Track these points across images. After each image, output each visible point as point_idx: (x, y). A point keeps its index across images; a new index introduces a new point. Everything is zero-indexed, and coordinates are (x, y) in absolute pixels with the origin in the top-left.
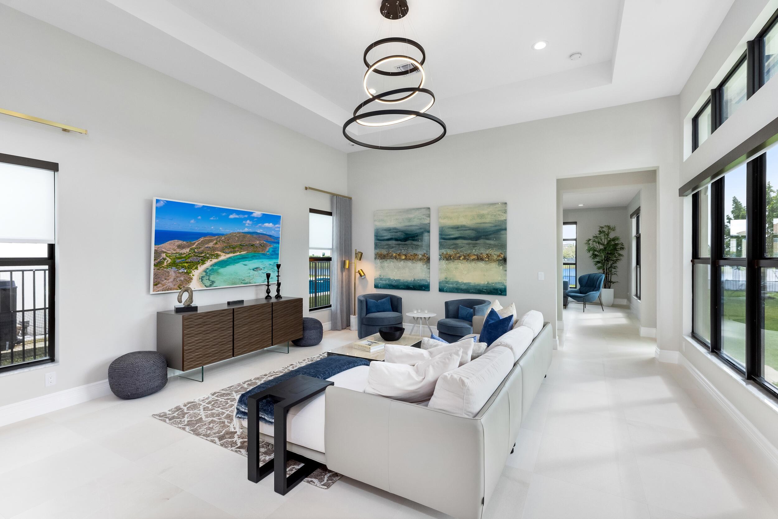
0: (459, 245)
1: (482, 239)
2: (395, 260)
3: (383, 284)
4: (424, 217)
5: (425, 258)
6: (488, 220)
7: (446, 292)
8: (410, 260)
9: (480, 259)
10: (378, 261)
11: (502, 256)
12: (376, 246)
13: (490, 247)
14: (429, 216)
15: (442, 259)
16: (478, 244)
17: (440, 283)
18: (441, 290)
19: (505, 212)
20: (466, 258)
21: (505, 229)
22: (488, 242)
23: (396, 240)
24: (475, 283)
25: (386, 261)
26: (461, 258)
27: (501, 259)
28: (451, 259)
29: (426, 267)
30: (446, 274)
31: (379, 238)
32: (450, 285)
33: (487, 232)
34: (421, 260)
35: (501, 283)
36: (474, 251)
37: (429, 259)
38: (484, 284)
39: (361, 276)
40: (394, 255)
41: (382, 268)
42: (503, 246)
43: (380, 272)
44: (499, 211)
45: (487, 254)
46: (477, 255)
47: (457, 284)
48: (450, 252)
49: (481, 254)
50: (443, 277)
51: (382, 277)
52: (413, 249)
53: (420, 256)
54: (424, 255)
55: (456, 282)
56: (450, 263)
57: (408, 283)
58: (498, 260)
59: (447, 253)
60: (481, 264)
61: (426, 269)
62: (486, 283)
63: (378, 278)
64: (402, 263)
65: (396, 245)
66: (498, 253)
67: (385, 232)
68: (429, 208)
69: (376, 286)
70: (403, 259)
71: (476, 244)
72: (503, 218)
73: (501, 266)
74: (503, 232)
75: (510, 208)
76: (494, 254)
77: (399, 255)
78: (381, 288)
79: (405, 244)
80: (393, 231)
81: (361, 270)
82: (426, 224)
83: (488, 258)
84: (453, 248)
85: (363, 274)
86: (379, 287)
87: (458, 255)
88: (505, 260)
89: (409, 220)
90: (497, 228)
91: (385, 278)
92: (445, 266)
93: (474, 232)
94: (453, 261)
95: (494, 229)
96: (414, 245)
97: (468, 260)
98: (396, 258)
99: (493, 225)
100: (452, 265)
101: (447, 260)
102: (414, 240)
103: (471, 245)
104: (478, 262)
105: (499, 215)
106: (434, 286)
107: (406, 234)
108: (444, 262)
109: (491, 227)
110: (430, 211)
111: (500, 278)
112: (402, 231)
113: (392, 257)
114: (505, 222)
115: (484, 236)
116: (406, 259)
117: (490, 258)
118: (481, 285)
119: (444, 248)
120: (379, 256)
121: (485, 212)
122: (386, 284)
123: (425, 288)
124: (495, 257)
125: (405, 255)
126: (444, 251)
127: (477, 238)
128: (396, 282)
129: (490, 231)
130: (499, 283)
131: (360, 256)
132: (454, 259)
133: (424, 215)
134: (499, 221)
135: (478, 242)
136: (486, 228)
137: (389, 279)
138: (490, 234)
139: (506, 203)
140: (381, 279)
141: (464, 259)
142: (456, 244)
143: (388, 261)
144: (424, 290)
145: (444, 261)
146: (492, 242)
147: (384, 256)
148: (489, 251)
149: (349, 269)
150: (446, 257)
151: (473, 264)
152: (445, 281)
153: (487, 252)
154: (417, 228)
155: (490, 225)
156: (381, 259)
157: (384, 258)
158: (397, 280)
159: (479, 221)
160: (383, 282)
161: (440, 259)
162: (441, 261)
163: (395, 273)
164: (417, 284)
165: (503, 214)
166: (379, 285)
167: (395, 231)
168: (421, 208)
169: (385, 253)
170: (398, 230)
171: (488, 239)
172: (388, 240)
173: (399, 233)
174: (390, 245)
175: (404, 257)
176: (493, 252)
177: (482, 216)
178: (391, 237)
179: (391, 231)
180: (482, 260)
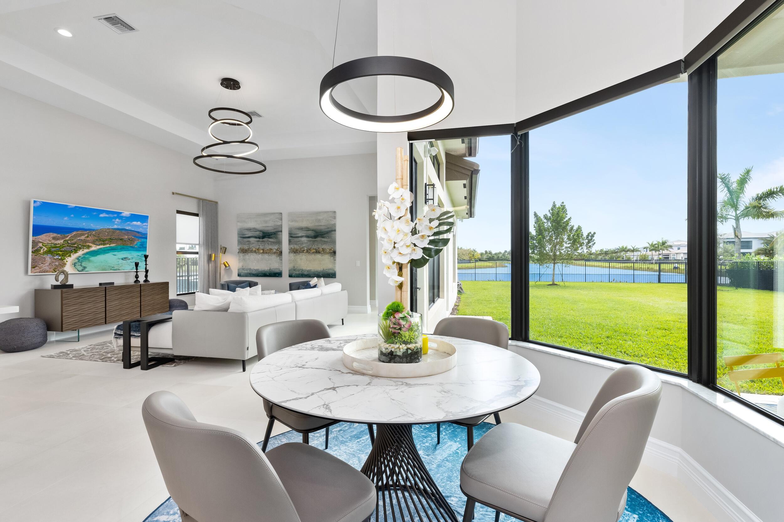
0: (303, 241)
1: (319, 237)
2: (254, 254)
3: (245, 273)
4: (277, 220)
5: (278, 252)
6: (323, 224)
7: (294, 277)
8: (267, 253)
9: (317, 252)
10: (241, 255)
11: (333, 249)
12: (239, 243)
13: (325, 243)
14: (281, 219)
15: (291, 252)
16: (317, 241)
17: (289, 271)
18: (290, 276)
19: (335, 218)
21: (335, 231)
22: (323, 239)
23: (256, 237)
24: (314, 270)
25: (248, 254)
26: (305, 252)
27: (332, 252)
28: (297, 252)
31: (241, 236)
33: (322, 232)
34: (275, 253)
35: (332, 269)
36: (314, 246)
37: (282, 252)
38: (321, 270)
39: (226, 267)
40: (254, 249)
41: (244, 260)
42: (334, 242)
43: (242, 263)
44: (330, 217)
45: (323, 249)
46: (316, 249)
47: (302, 271)
48: (297, 247)
49: (319, 248)
50: (291, 266)
51: (244, 267)
52: (269, 245)
53: (275, 250)
54: (277, 250)
55: (301, 269)
56: (297, 255)
58: (330, 253)
59: (295, 248)
60: (318, 256)
62: (322, 270)
64: (260, 256)
65: (255, 241)
66: (330, 248)
67: (246, 231)
68: (281, 213)
69: (239, 275)
70: (261, 253)
71: (315, 241)
72: (333, 223)
73: (332, 257)
74: (333, 232)
75: (338, 215)
77: (258, 249)
78: (243, 276)
79: (262, 241)
80: (253, 230)
81: (227, 262)
82: (279, 226)
83: (323, 252)
84: (299, 244)
85: (227, 266)
87: (303, 249)
88: (334, 252)
89: (266, 222)
90: (329, 229)
92: (293, 257)
93: (314, 232)
95: (327, 230)
96: (270, 242)
97: (310, 253)
98: (255, 252)
99: (326, 227)
101: (295, 253)
102: (269, 238)
103: (312, 242)
105: (330, 220)
106: (285, 273)
107: (264, 233)
110: (282, 216)
111: (331, 266)
112: (260, 231)
113: (252, 251)
114: (334, 225)
115: (320, 235)
116: (263, 253)
117: (325, 251)
118: (319, 271)
119: (292, 244)
120: (242, 251)
121: (321, 218)
123: (278, 275)
124: (328, 251)
125: (263, 250)
126: (292, 246)
127: (315, 237)
128: (255, 271)
129: (324, 232)
130: (331, 269)
131: (224, 250)
132: (299, 252)
133: (277, 218)
134: (331, 224)
135: (316, 239)
136: (322, 229)
137: (250, 269)
138: (325, 234)
139: (335, 212)
140: (243, 269)
141: (307, 252)
142: (301, 241)
143: (249, 254)
144: (278, 276)
145: (292, 254)
146: (325, 240)
147: (246, 250)
148: (324, 246)
149: (215, 261)
150: (294, 251)
153: (323, 247)
154: (272, 228)
155: (324, 227)
156: (243, 253)
157: (246, 252)
158: (256, 269)
159: (317, 224)
160: (245, 271)
161: (289, 253)
162: (290, 254)
163: (254, 264)
164: (272, 272)
165: (333, 219)
167: (255, 230)
168: (274, 213)
169: (247, 248)
170: (257, 230)
171: (323, 237)
172: (249, 237)
173: (258, 232)
174: (250, 241)
175: (262, 251)
176: (327, 247)
177: (319, 221)
178: (251, 235)
179: (251, 230)
180: (319, 252)
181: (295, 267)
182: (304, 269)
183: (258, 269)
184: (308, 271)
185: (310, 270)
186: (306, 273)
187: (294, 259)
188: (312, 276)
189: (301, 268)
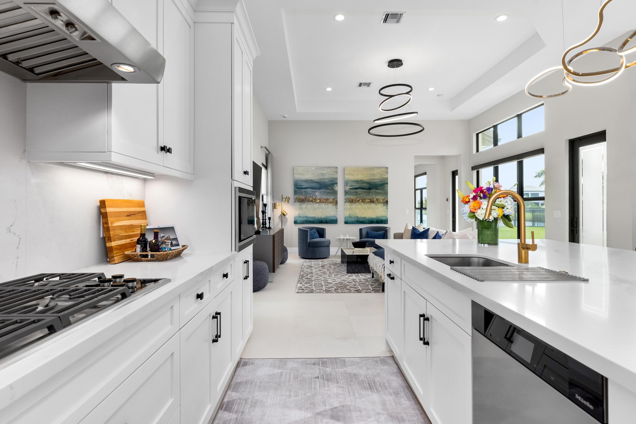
0: (359, 193)
1: (373, 189)
2: (311, 203)
3: (302, 221)
6: (377, 178)
7: (350, 223)
8: (323, 202)
9: (372, 201)
10: (297, 204)
11: (386, 200)
12: (296, 193)
13: (379, 193)
14: (337, 173)
15: (347, 202)
16: (371, 192)
17: (345, 218)
18: (346, 223)
20: (363, 201)
21: (387, 184)
22: (377, 191)
23: (313, 188)
24: (369, 217)
25: (303, 203)
26: (360, 201)
27: (385, 201)
28: (353, 202)
29: (335, 208)
30: (349, 212)
31: (298, 187)
32: (352, 219)
33: (377, 185)
34: (331, 203)
35: (385, 216)
36: (368, 196)
37: (337, 202)
40: (311, 199)
41: (301, 208)
42: (386, 193)
43: (299, 211)
44: (384, 172)
45: (377, 199)
46: (370, 199)
47: (357, 218)
48: (352, 197)
49: (373, 198)
50: (347, 214)
51: (301, 215)
52: (325, 195)
53: (331, 200)
54: (334, 200)
56: (352, 204)
57: (322, 219)
58: (383, 202)
60: (373, 205)
61: (335, 209)
62: (376, 217)
63: (297, 216)
64: (317, 205)
65: (312, 192)
66: (383, 198)
67: (303, 182)
68: (337, 167)
69: (295, 223)
70: (318, 202)
71: (370, 192)
72: (386, 177)
73: (385, 206)
74: (386, 185)
76: (381, 199)
77: (314, 199)
78: (299, 223)
79: (319, 192)
81: (284, 210)
82: (335, 178)
84: (355, 195)
85: (285, 214)
86: (298, 223)
87: (358, 199)
88: (387, 202)
89: (323, 175)
90: (383, 182)
91: (303, 216)
92: (349, 206)
93: (368, 184)
94: (355, 203)
95: (380, 183)
96: (326, 192)
97: (365, 202)
98: (312, 201)
99: (380, 181)
100: (354, 206)
101: (350, 202)
102: (326, 189)
103: (366, 193)
104: (371, 204)
105: (384, 175)
106: (341, 220)
107: (320, 184)
108: (348, 205)
109: (379, 182)
110: (337, 169)
111: (384, 214)
113: (309, 201)
114: (387, 179)
115: (374, 187)
117: (378, 201)
118: (373, 218)
119: (348, 194)
120: (298, 200)
121: (375, 172)
122: (304, 221)
124: (381, 200)
125: (320, 199)
126: (348, 196)
127: (370, 189)
129: (378, 184)
131: (288, 199)
133: (334, 172)
134: (383, 178)
135: (371, 191)
136: (376, 182)
137: (306, 217)
138: (379, 186)
140: (300, 217)
141: (362, 201)
142: (356, 192)
143: (306, 203)
144: (334, 223)
145: (348, 203)
146: (379, 191)
147: (302, 200)
148: (378, 197)
150: (350, 201)
151: (368, 205)
152: (349, 216)
154: (328, 180)
155: (379, 180)
156: (300, 202)
158: (312, 217)
159: (371, 178)
160: (302, 219)
161: (345, 202)
163: (311, 212)
164: (329, 219)
165: (386, 174)
166: (298, 221)
167: (311, 182)
168: (330, 167)
169: (303, 198)
170: (314, 181)
171: (377, 189)
172: (306, 188)
173: (315, 183)
174: (307, 192)
175: (318, 201)
176: (380, 198)
177: (374, 175)
178: (308, 186)
179: (308, 182)
180: (373, 202)
181: (350, 214)
182: (359, 216)
183: (315, 217)
184: (363, 218)
185: (365, 217)
186: (361, 220)
187: (349, 207)
188: (366, 222)
189: (357, 216)
